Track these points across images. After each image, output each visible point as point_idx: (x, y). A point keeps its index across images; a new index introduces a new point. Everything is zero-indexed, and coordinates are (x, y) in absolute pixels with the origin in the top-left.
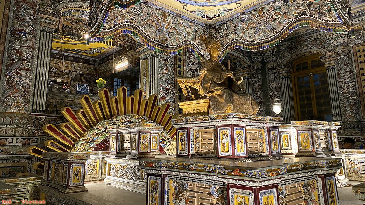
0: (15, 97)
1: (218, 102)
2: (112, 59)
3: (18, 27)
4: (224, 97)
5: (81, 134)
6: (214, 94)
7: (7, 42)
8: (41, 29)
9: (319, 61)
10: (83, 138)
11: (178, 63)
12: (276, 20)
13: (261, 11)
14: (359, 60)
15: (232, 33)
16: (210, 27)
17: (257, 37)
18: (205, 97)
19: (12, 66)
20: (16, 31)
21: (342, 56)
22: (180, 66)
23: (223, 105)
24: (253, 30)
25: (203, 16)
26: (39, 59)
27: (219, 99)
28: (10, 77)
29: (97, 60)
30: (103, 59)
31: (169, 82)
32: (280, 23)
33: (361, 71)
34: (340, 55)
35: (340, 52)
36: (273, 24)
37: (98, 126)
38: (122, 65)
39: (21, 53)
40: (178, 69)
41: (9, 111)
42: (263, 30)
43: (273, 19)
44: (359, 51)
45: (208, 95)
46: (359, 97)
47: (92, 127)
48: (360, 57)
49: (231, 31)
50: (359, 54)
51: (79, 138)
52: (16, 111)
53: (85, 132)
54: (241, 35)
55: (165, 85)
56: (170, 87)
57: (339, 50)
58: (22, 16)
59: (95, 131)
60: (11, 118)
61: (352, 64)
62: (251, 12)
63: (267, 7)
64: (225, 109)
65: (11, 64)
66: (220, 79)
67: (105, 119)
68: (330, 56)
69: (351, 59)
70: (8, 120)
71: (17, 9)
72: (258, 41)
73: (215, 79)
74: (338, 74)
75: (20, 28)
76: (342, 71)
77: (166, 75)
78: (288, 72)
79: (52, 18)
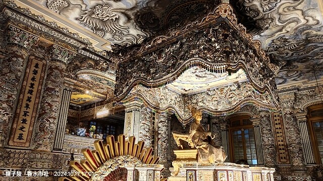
0: (45, 138)
1: (204, 152)
2: (94, 107)
3: (50, 86)
4: (208, 149)
5: (95, 169)
6: (201, 147)
7: (41, 97)
8: (64, 88)
9: (248, 120)
10: (96, 172)
11: (153, 116)
12: (232, 97)
13: (222, 91)
14: (276, 122)
15: (201, 102)
16: (184, 95)
17: (219, 107)
18: (195, 148)
19: (44, 115)
20: (48, 89)
21: (264, 119)
22: (154, 119)
23: (208, 154)
24: (216, 102)
25: (182, 89)
26: (61, 110)
27: (205, 150)
28: (42, 124)
29: (80, 106)
30: (86, 106)
31: (147, 130)
32: (235, 100)
33: (277, 130)
34: (263, 118)
35: (263, 116)
36: (230, 100)
37: (107, 163)
38: (103, 113)
39: (51, 106)
40: (153, 121)
41: (40, 149)
42: (223, 103)
43: (230, 97)
44: (275, 116)
45: (197, 147)
46: (276, 148)
47: (102, 163)
48: (276, 120)
49: (200, 100)
50: (275, 118)
51: (94, 172)
52: (45, 149)
53: (98, 167)
54: (207, 104)
55: (144, 133)
56: (148, 134)
57: (263, 114)
58: (53, 78)
59: (105, 167)
60: (41, 154)
61: (270, 124)
62: (214, 90)
63: (226, 89)
64: (209, 157)
65: (43, 114)
66: (204, 137)
67: (111, 158)
68: (257, 118)
69: (270, 121)
70: (39, 156)
71: (51, 73)
72: (219, 110)
73: (201, 137)
74: (262, 131)
75: (52, 87)
76: (264, 129)
77: (145, 125)
78: (227, 126)
79: (72, 80)
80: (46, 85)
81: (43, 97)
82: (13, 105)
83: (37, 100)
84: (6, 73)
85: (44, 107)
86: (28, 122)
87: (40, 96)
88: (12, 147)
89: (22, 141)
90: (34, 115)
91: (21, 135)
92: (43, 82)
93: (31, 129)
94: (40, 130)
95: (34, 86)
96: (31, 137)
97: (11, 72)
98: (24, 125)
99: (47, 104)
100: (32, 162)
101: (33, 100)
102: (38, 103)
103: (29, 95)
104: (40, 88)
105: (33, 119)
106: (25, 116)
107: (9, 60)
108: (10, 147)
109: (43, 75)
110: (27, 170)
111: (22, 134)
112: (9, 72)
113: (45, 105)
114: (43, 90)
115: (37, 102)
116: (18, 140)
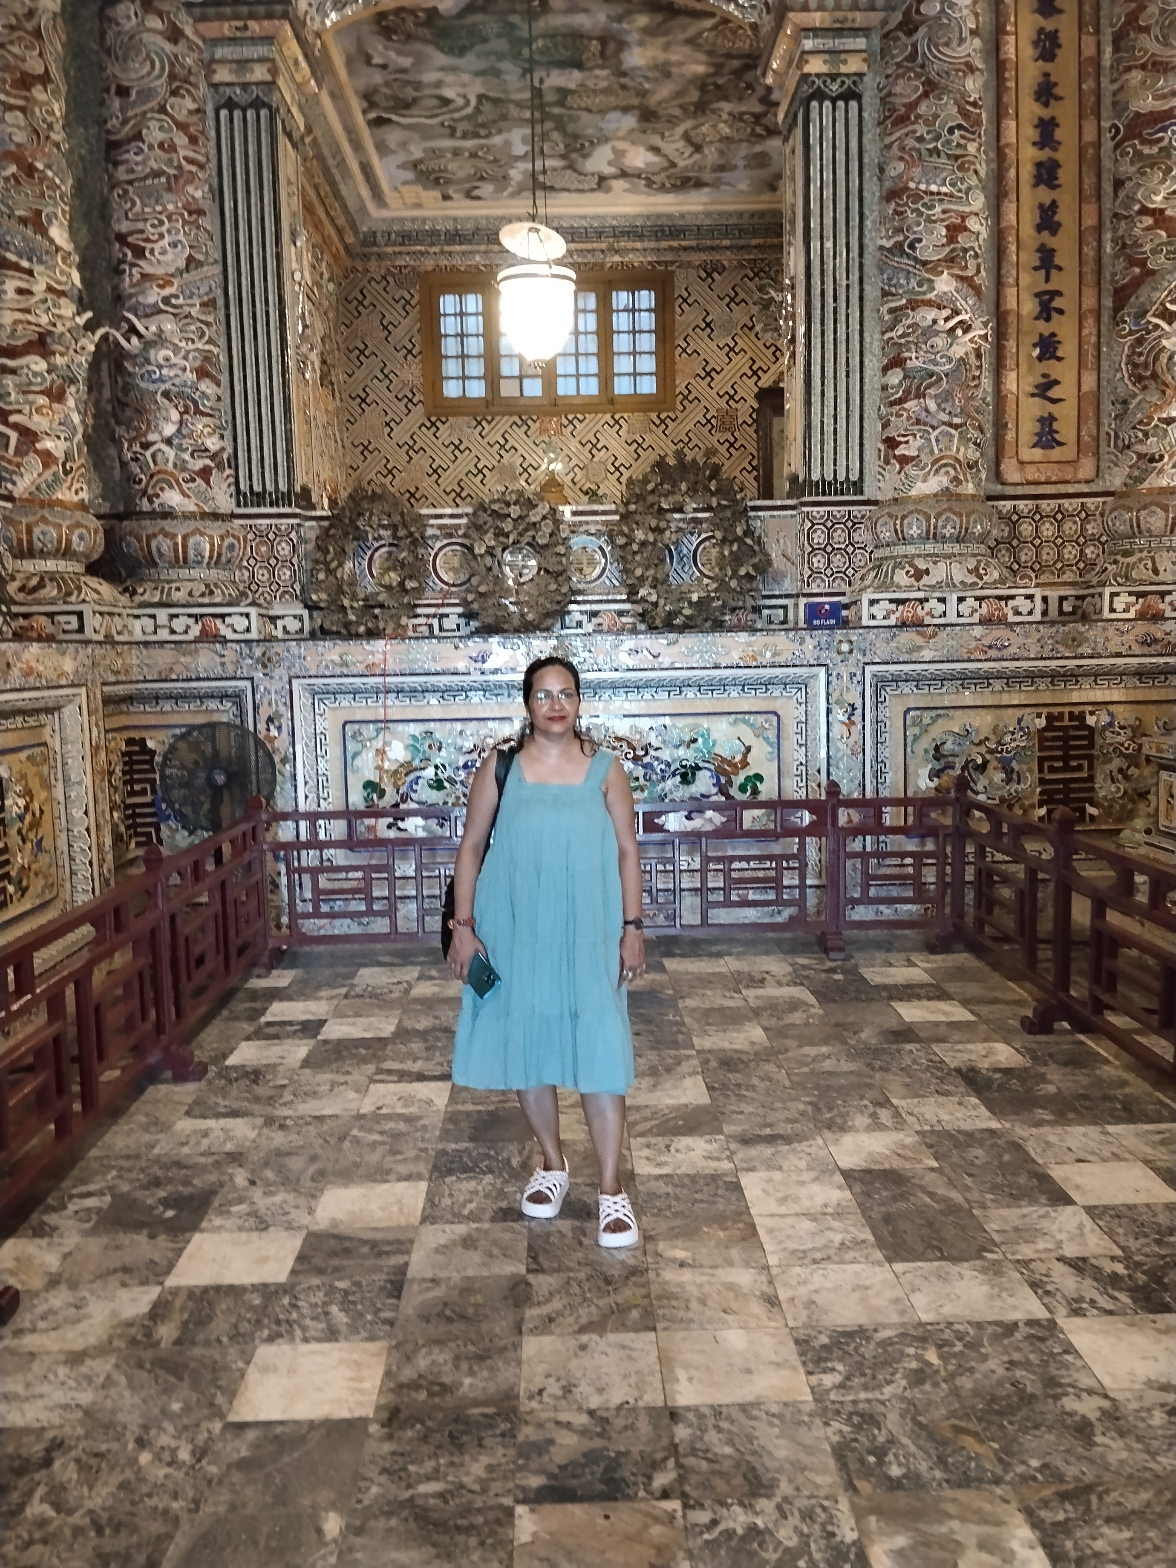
80: (1119, 107)
81: (1118, 184)
82: (978, 271)
83: (1090, 209)
84: (912, 106)
85: (1136, 244)
86: (1068, 349)
87: (1099, 188)
88: (1020, 491)
89: (1056, 453)
90: (1089, 302)
91: (1047, 422)
92: (1098, 93)
93: (1089, 382)
94: (1140, 379)
95: (1059, 134)
96: (1098, 423)
97: (931, 88)
98: (1054, 369)
99: (1149, 221)
100: (1127, 554)
101: (1065, 216)
102: (1099, 228)
103: (1045, 195)
104: (1090, 135)
105: (1090, 322)
106: (1048, 319)
107: (909, 26)
108: (1010, 491)
109: (1089, 51)
110: (1113, 595)
111: (1052, 418)
112: (926, 95)
113: (1137, 231)
114: (1108, 144)
115: (1090, 221)
116: (1038, 454)
